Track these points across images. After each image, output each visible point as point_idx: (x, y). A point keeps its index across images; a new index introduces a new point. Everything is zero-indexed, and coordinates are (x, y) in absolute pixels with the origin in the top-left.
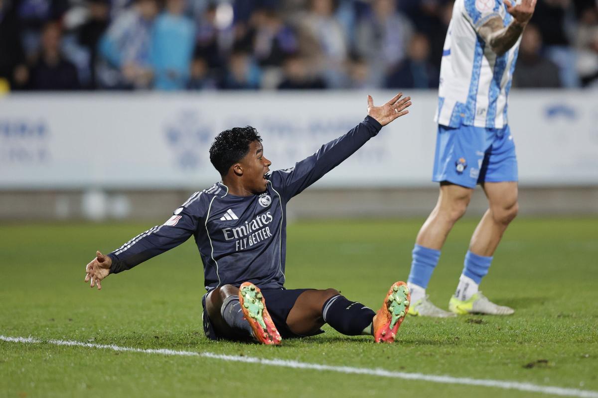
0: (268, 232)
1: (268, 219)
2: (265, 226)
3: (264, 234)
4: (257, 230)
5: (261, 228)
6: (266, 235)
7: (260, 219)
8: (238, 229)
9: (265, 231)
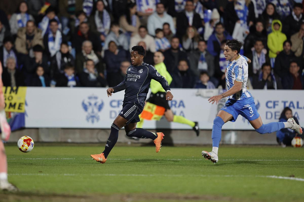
0: (136, 80)
1: (138, 77)
2: (136, 78)
3: (134, 80)
4: (133, 78)
5: (134, 78)
6: (135, 80)
7: (136, 76)
8: (129, 75)
9: (135, 79)
